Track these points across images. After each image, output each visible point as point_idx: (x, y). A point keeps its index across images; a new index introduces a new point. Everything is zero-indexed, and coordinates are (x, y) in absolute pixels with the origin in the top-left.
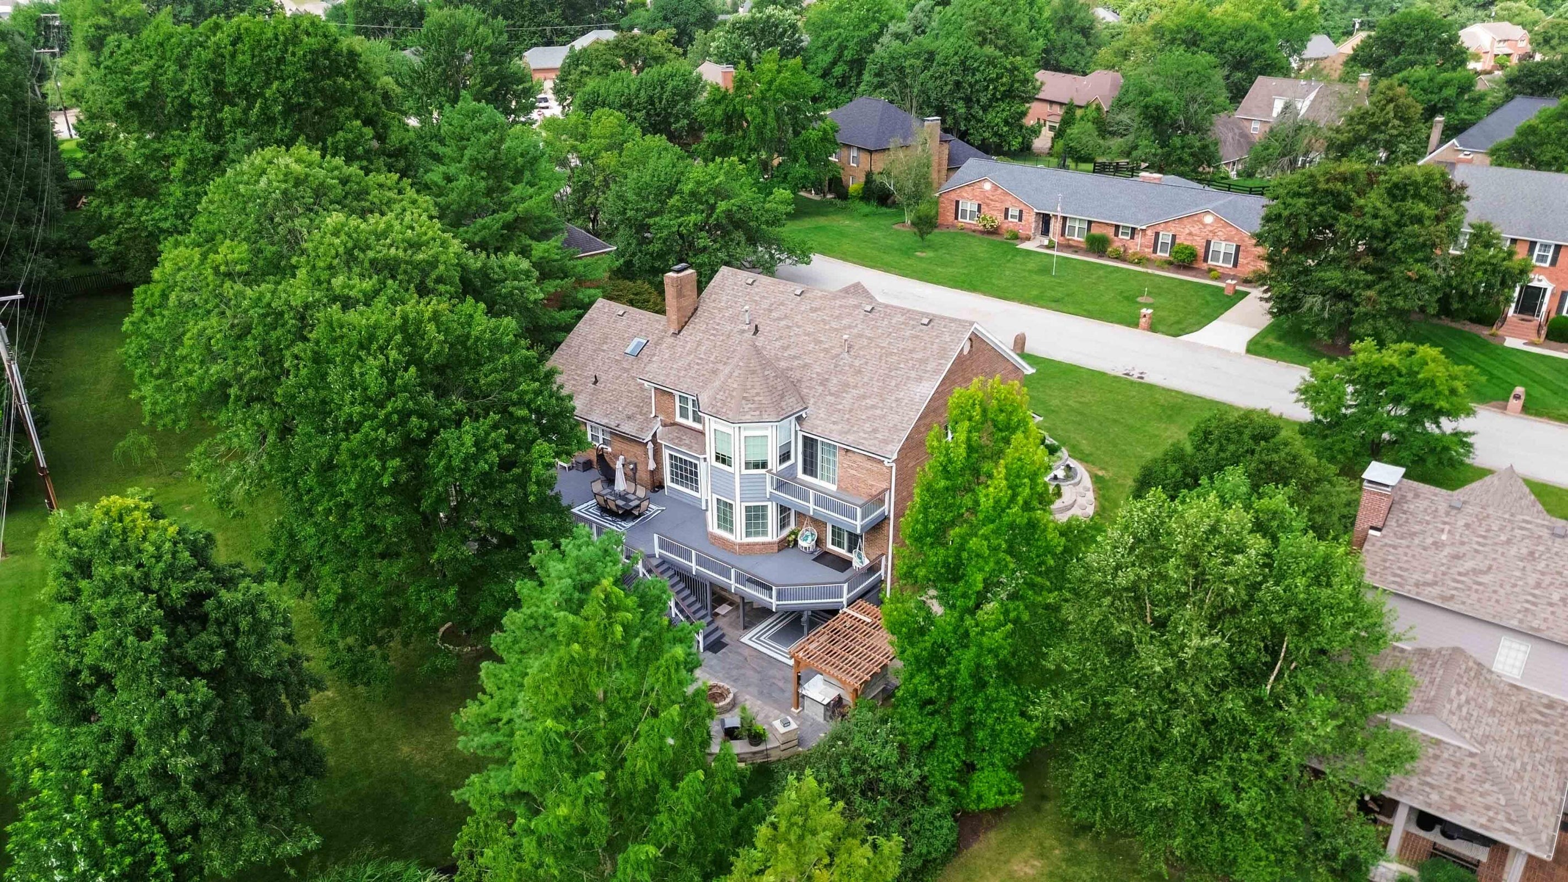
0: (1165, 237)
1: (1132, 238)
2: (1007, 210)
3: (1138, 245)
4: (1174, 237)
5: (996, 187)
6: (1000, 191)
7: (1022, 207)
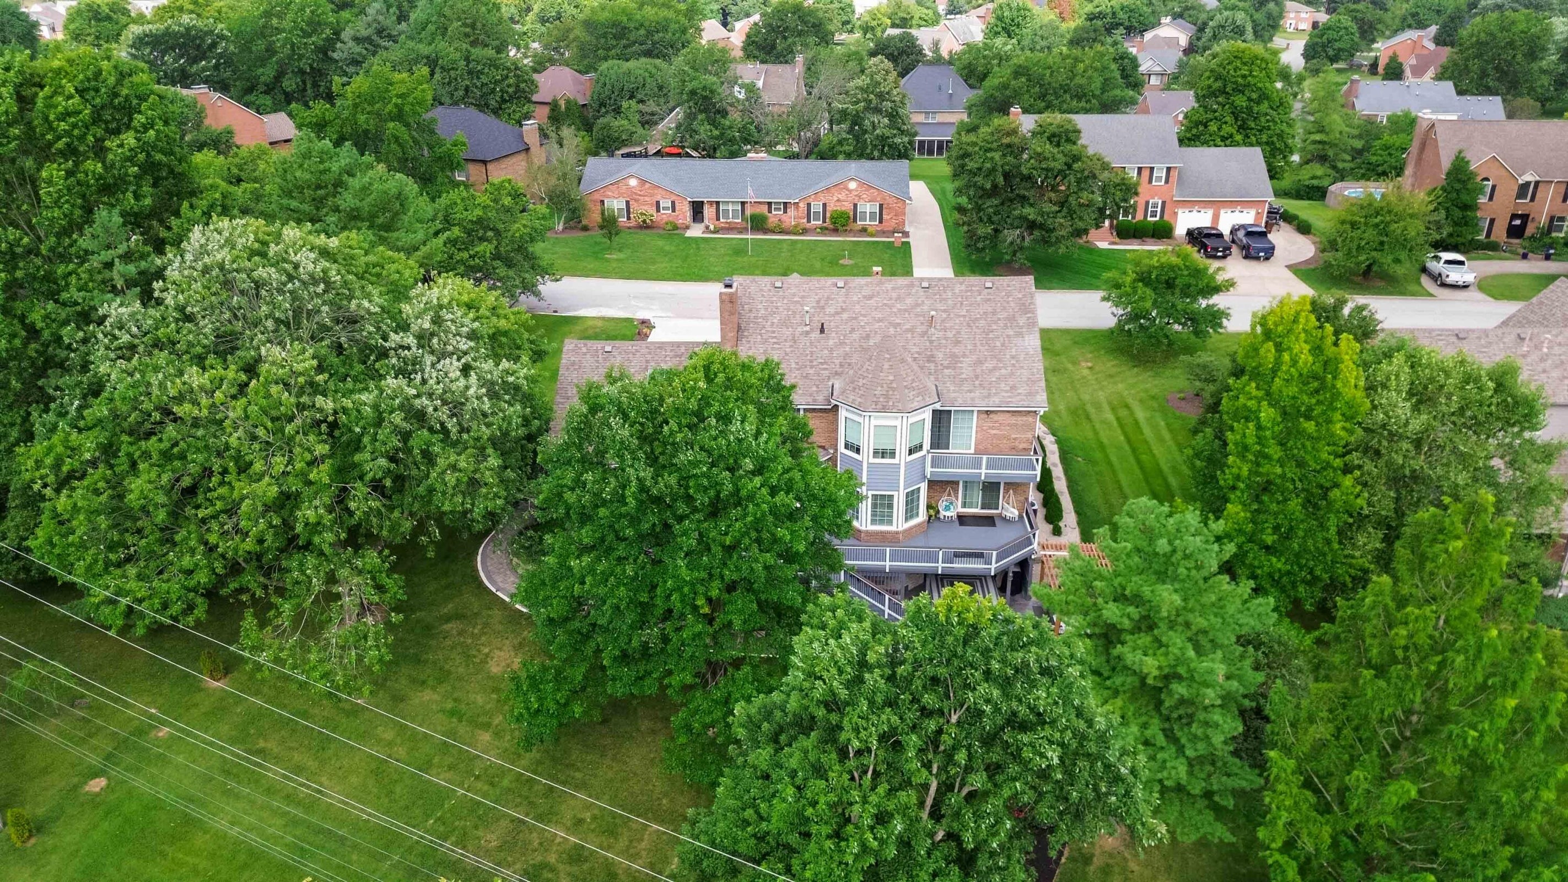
0: (817, 207)
1: (785, 212)
2: (658, 203)
3: (791, 218)
4: (825, 205)
5: (643, 182)
6: (647, 185)
7: (674, 198)
